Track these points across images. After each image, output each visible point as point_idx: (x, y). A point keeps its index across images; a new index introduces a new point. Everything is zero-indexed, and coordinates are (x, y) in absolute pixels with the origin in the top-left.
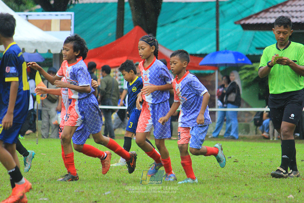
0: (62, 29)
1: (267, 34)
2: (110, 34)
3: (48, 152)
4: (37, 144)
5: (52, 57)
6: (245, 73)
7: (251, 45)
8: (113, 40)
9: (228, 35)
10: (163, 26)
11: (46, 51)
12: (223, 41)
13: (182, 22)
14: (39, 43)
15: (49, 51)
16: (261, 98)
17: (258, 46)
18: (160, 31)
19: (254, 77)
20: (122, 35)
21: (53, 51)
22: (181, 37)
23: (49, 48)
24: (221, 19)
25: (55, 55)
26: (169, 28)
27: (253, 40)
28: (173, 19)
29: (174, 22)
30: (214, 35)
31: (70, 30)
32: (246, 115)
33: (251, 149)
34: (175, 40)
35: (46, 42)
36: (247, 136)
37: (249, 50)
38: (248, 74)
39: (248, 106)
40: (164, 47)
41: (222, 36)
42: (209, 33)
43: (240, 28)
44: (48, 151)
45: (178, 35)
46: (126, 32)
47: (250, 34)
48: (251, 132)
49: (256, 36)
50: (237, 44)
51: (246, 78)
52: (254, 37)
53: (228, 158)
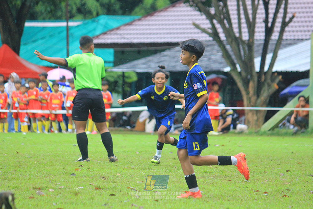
10: (25, 44)
13: (40, 42)
18: (23, 49)
24: (70, 40)
26: (30, 47)
28: (34, 39)
29: (34, 41)
40: (27, 61)
42: (61, 50)
53: (74, 146)
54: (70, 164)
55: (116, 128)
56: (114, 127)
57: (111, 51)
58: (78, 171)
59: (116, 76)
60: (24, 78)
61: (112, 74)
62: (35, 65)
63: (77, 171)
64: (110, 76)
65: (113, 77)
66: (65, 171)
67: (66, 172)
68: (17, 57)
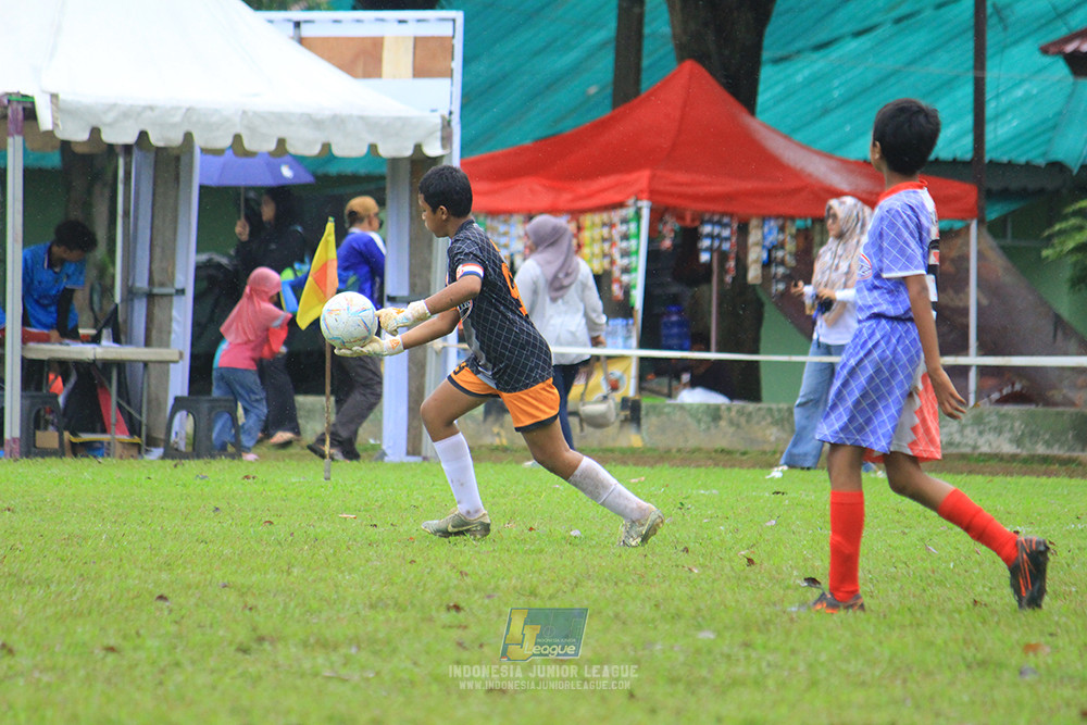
0: (419, 72)
2: (593, 90)
3: (367, 511)
4: (327, 479)
5: (384, 170)
6: (1079, 229)
8: (604, 111)
9: (1019, 93)
10: (781, 60)
11: (362, 150)
12: (997, 117)
14: (338, 121)
15: (373, 148)
18: (769, 84)
20: (637, 93)
21: (386, 151)
22: (847, 101)
23: (372, 140)
25: (394, 162)
26: (803, 70)
28: (820, 36)
29: (821, 47)
30: (968, 90)
31: (450, 74)
32: (1081, 380)
34: (826, 112)
35: (362, 118)
36: (1084, 455)
40: (787, 137)
41: (997, 96)
42: (947, 84)
43: (1060, 69)
44: (366, 504)
45: (836, 94)
46: (646, 84)
50: (1053, 126)
54: (998, 623)
58: (1036, 654)
60: (777, 217)
62: (827, 155)
63: (1031, 654)
66: (974, 656)
67: (979, 656)
68: (746, 118)
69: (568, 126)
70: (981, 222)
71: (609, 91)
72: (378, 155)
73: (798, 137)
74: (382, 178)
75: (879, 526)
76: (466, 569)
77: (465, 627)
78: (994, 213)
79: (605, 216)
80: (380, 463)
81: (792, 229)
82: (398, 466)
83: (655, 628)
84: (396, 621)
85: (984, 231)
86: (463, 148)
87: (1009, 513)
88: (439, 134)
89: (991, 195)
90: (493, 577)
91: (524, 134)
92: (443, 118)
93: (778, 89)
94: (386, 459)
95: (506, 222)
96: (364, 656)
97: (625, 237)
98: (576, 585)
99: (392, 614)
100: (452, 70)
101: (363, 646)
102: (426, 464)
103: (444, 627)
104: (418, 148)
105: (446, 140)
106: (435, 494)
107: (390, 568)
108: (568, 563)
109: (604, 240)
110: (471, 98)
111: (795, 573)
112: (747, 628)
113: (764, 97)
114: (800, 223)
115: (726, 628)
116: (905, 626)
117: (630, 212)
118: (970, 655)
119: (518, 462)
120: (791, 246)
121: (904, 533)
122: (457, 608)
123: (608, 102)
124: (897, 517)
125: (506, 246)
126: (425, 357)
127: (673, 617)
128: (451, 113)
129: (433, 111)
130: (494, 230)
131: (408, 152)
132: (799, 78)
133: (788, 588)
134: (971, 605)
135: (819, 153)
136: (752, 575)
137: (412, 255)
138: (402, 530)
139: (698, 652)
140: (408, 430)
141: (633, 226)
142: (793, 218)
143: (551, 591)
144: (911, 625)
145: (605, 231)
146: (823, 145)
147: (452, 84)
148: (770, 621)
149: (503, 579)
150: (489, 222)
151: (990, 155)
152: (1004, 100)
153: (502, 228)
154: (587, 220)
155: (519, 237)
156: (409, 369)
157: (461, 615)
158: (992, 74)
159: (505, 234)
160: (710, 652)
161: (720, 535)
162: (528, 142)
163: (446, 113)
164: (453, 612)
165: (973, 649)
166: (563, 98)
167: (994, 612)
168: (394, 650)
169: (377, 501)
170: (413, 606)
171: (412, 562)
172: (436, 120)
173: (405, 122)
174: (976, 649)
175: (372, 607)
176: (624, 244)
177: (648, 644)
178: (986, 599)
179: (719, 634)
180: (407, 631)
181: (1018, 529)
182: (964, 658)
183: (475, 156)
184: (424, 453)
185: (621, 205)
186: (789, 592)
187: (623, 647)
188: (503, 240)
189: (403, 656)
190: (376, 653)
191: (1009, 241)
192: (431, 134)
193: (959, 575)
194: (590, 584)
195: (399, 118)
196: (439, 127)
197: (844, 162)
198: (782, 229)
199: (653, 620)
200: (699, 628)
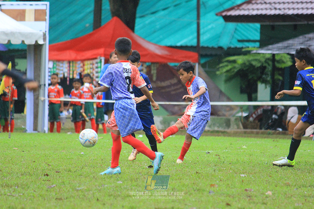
0: (36, 19)
1: (249, 26)
2: (87, 25)
3: (21, 147)
4: (10, 138)
5: (26, 48)
6: (227, 66)
7: (233, 36)
8: (91, 31)
9: (210, 27)
10: (142, 17)
11: (20, 42)
12: (204, 33)
13: (162, 13)
14: (12, 34)
15: (23, 42)
16: (242, 91)
17: (240, 38)
18: (138, 24)
19: (236, 70)
20: (100, 26)
21: (27, 42)
22: (161, 28)
23: (23, 39)
24: (202, 11)
25: (29, 46)
26: (149, 19)
27: (235, 32)
28: (153, 10)
29: (154, 13)
30: (195, 26)
31: (45, 20)
32: (228, 109)
33: (231, 144)
34: (155, 32)
35: (20, 33)
36: (228, 130)
37: (230, 43)
38: (229, 67)
39: (229, 100)
40: (143, 39)
41: (203, 28)
42: (189, 24)
43: (221, 20)
44: (21, 145)
45: (158, 27)
46: (103, 23)
47: (231, 26)
48: (232, 127)
49: (238, 28)
50: (219, 36)
51: (227, 71)
52: (236, 29)
53: (207, 153)
54: (203, 178)
55: (263, 130)
56: (261, 129)
57: (258, 25)
58: (214, 187)
59: (263, 60)
61: (258, 57)
62: (155, 44)
63: (212, 187)
64: (256, 60)
65: (259, 61)
67: (198, 188)
68: (132, 34)
69: (81, 35)
70: (199, 64)
71: (92, 25)
72: (25, 44)
73: (147, 39)
74: (26, 50)
75: (170, 151)
76: (50, 164)
77: (50, 181)
78: (203, 61)
79: (91, 62)
80: (25, 133)
81: (145, 65)
82: (31, 134)
83: (105, 180)
84: (29, 178)
85: (200, 66)
86: (50, 42)
87: (207, 147)
88: (42, 38)
89: (202, 56)
90: (58, 166)
91: (67, 38)
92: (43, 33)
93: (141, 25)
94: (27, 132)
95: (62, 63)
96: (19, 189)
97: (97, 68)
98: (82, 168)
99: (28, 177)
100: (46, 19)
101: (19, 186)
102: (39, 133)
103: (43, 180)
104: (36, 42)
105: (44, 39)
106: (41, 142)
107: (28, 163)
108: (80, 162)
109: (91, 68)
110: (52, 27)
111: (145, 164)
112: (131, 180)
113: (137, 28)
114: (147, 64)
115: (126, 180)
116: (176, 179)
117: (98, 60)
118: (195, 187)
119: (66, 133)
120: (145, 70)
121: (177, 153)
122: (47, 175)
123: (92, 29)
124: (175, 148)
125: (62, 70)
126: (38, 102)
127: (110, 177)
128: (46, 31)
129: (41, 31)
130: (59, 66)
131: (33, 43)
132: (147, 22)
133: (143, 168)
134: (196, 173)
135: (152, 44)
136: (133, 165)
137: (34, 72)
138: (31, 153)
139: (117, 187)
140: (34, 124)
141: (99, 65)
142: (145, 62)
143: (75, 170)
144: (178, 179)
145: (91, 66)
146: (153, 41)
147: (46, 23)
148: (138, 178)
149: (61, 166)
150: (57, 63)
151: (202, 44)
152: (206, 29)
153: (61, 65)
154: (86, 63)
155: (66, 68)
156: (34, 106)
157: (48, 177)
158: (202, 21)
159: (62, 67)
160: (121, 187)
161: (124, 154)
162: (69, 40)
163: (44, 32)
164: (46, 176)
165: (196, 186)
166: (79, 27)
167: (202, 175)
168: (29, 187)
169: (24, 144)
170: (34, 174)
171: (34, 162)
172: (42, 34)
173: (32, 34)
174: (197, 186)
175: (22, 175)
176: (96, 70)
177: (103, 185)
178: (200, 172)
179: (123, 182)
180: (32, 182)
181: (209, 151)
182: (193, 189)
183: (54, 44)
184: (38, 130)
185: (96, 58)
186: (144, 170)
187: (96, 186)
188: (61, 68)
189: (31, 189)
190: (23, 188)
191: (207, 69)
192: (40, 38)
193: (192, 165)
194: (86, 168)
195: (31, 33)
196: (42, 36)
197: (160, 46)
198: (142, 66)
199: (104, 178)
200: (118, 180)
